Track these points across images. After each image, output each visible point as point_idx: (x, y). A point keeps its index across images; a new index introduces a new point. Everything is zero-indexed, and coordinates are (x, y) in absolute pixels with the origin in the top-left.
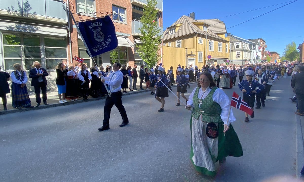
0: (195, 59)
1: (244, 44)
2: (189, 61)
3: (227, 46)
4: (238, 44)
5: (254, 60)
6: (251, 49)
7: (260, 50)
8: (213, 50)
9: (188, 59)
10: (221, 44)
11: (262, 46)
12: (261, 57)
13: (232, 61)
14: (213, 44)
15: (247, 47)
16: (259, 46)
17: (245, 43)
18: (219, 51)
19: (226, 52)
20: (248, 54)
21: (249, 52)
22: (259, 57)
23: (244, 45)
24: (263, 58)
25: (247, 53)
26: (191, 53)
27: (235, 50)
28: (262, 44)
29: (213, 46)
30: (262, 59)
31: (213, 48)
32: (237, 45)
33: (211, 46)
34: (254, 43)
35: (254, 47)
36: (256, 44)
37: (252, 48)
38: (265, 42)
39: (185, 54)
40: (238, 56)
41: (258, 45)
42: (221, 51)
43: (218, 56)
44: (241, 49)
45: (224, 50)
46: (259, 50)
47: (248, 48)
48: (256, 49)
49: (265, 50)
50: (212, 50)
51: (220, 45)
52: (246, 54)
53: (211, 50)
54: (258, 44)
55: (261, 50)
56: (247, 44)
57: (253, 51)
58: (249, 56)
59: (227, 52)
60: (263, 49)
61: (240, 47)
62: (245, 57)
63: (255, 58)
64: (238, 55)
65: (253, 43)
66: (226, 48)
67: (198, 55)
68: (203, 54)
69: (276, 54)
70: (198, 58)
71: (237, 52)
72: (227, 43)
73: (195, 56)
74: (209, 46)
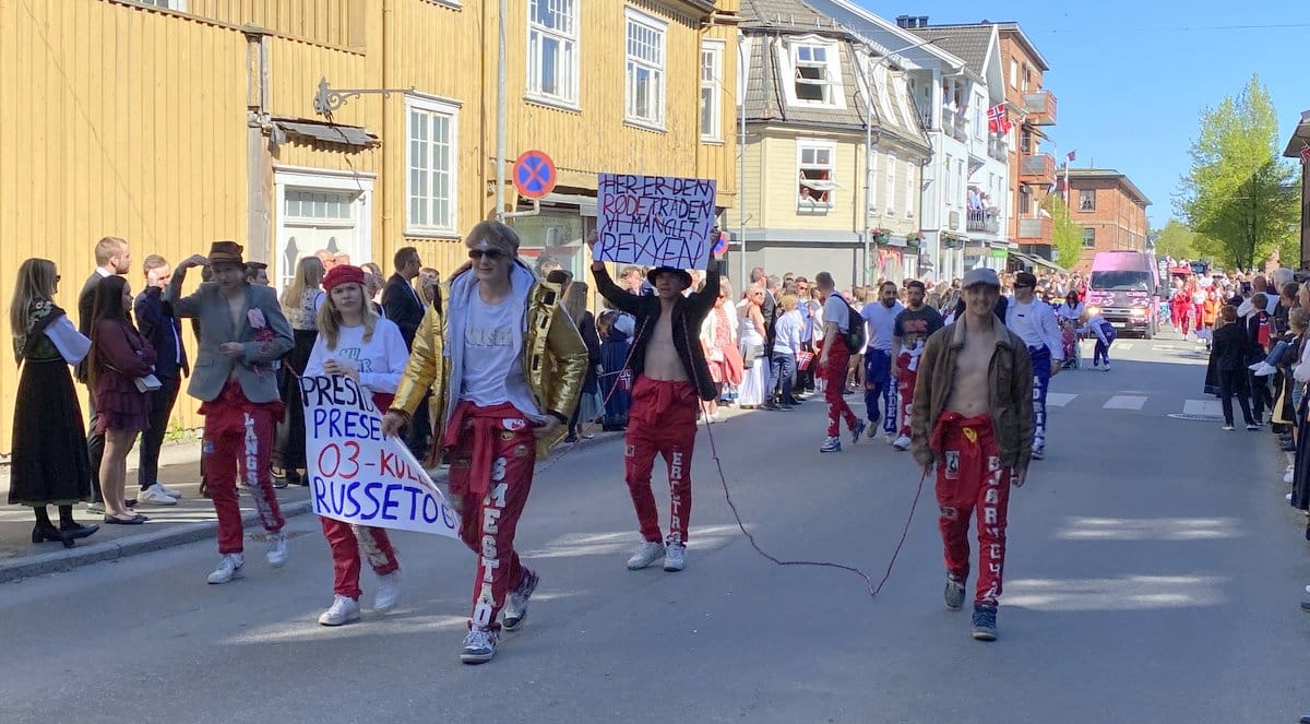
0: (367, 186)
1: (864, 60)
2: (294, 212)
3: (717, 66)
4: (813, 63)
5: (949, 241)
6: (926, 127)
7: (1001, 145)
8: (569, 91)
9: (282, 180)
10: (656, 37)
11: (1016, 100)
12: (1010, 214)
13: (754, 246)
14: (576, 18)
15: (892, 95)
16: (993, 101)
17: (874, 54)
19: (706, 129)
20: (901, 174)
21: (907, 157)
22: (993, 214)
23: (870, 72)
24: (1029, 231)
25: (892, 164)
26: (324, 101)
27: (788, 126)
28: (1013, 82)
29: (576, 49)
31: (568, 68)
32: (805, 63)
33: (550, 46)
34: (956, 63)
35: (952, 106)
36: (968, 80)
37: (937, 122)
38: (1041, 67)
39: (246, 115)
40: (816, 194)
41: (984, 91)
44: (839, 113)
45: (687, 107)
46: (991, 140)
47: (899, 115)
48: (968, 129)
49: (1036, 150)
50: (560, 96)
51: (641, 40)
52: (882, 171)
53: (549, 98)
54: (983, 74)
55: (1011, 139)
56: (894, 67)
57: (942, 143)
58: (911, 193)
59: (716, 132)
60: (1026, 129)
61: (836, 100)
62: (873, 202)
63: (962, 229)
64: (809, 183)
65: (944, 63)
66: (705, 84)
67: (409, 140)
68: (461, 137)
69: (1122, 196)
70: (403, 181)
71: (804, 143)
72: (714, 29)
73: (368, 146)
74: (534, 36)
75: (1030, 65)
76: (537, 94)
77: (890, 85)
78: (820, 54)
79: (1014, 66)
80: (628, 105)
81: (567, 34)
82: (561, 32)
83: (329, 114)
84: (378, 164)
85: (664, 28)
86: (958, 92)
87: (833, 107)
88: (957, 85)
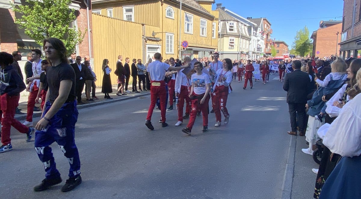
0: (160, 47)
1: (240, 24)
2: (149, 50)
3: (215, 27)
5: (253, 53)
6: (250, 35)
7: (263, 37)
8: (191, 31)
9: (147, 46)
10: (205, 23)
11: (266, 30)
12: (264, 48)
13: (222, 54)
14: (192, 20)
15: (245, 30)
16: (262, 31)
17: (242, 24)
18: (201, 35)
19: (213, 37)
20: (246, 43)
21: (247, 40)
22: (261, 48)
23: (241, 27)
24: (267, 51)
25: (244, 40)
26: (153, 34)
27: (228, 35)
28: (265, 27)
29: (192, 25)
30: (265, 52)
31: (191, 28)
32: (230, 25)
33: (188, 24)
34: (255, 25)
35: (255, 32)
37: (252, 34)
38: (270, 25)
39: (142, 36)
40: (232, 46)
41: (260, 29)
42: (204, 35)
43: (199, 43)
45: (210, 33)
46: (261, 37)
47: (246, 33)
48: (257, 35)
49: (269, 38)
50: (189, 32)
51: (203, 23)
54: (260, 26)
55: (265, 36)
56: (245, 25)
57: (253, 37)
58: (247, 45)
59: (215, 37)
60: (267, 35)
62: (241, 47)
63: (256, 51)
64: (231, 44)
65: (253, 25)
66: (213, 29)
67: (166, 39)
68: (174, 39)
69: (284, 45)
70: (165, 46)
71: (230, 38)
72: (215, 21)
73: (160, 41)
74: (186, 23)
75: (268, 25)
76: (186, 32)
77: (244, 28)
78: (233, 24)
79: (265, 24)
80: (200, 33)
81: (191, 23)
82: (190, 22)
83: (154, 36)
84: (162, 43)
85: (206, 21)
86: (256, 29)
87: (235, 32)
88: (256, 28)
